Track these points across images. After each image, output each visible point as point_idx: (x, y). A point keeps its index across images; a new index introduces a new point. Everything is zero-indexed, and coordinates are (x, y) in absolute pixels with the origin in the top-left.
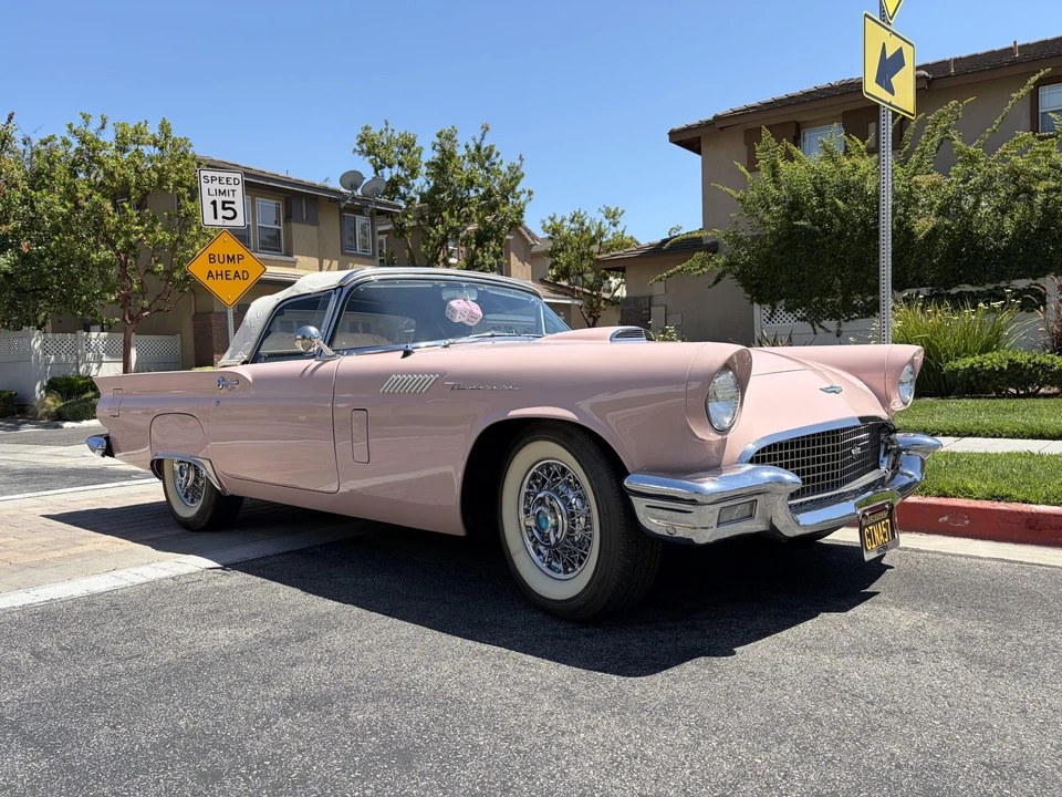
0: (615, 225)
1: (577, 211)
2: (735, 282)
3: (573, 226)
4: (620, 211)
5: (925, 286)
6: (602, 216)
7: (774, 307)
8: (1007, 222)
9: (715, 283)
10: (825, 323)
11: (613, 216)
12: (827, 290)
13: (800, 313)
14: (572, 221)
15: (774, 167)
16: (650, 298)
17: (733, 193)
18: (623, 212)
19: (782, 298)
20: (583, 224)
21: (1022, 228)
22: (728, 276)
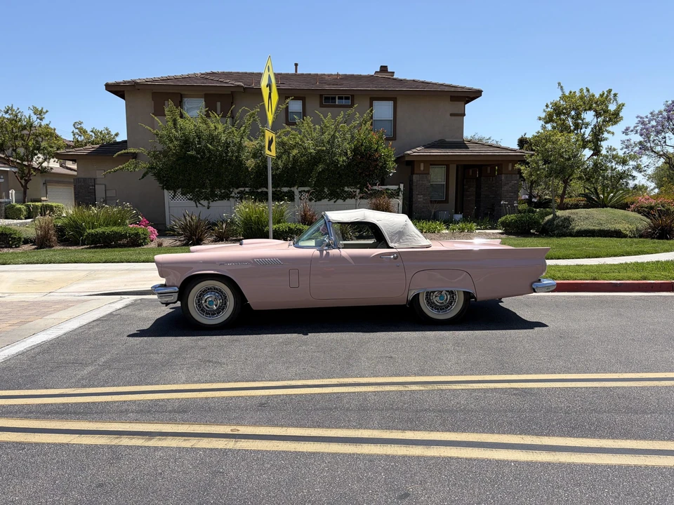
1: (10, 106)
2: (153, 178)
3: (7, 116)
4: (44, 111)
5: (247, 187)
6: (31, 112)
7: (175, 192)
8: (279, 162)
9: (143, 177)
10: (202, 202)
11: (40, 113)
12: (203, 186)
13: (189, 196)
14: (7, 112)
15: (175, 121)
16: (94, 179)
17: (152, 130)
18: (47, 111)
19: (179, 188)
20: (16, 116)
21: (285, 166)
22: (150, 174)
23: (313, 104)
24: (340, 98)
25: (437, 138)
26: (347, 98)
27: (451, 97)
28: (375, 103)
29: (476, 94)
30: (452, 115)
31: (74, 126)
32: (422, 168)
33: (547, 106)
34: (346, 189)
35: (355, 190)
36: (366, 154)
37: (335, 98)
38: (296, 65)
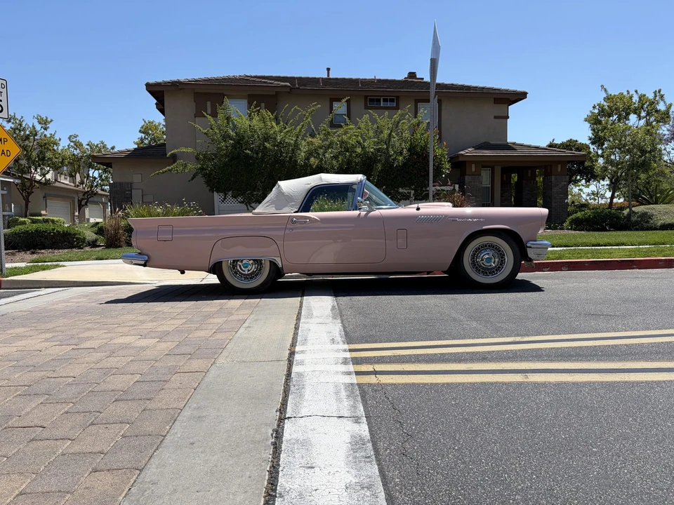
0: (46, 129)
2: (202, 180)
4: (49, 120)
6: (36, 121)
7: (226, 195)
9: (192, 179)
10: (253, 205)
11: (45, 123)
13: (240, 199)
15: (228, 120)
16: (131, 184)
17: (202, 130)
19: (229, 191)
22: (200, 175)
23: (358, 105)
24: (385, 100)
25: (483, 141)
26: (392, 101)
27: (495, 99)
28: (420, 105)
29: (521, 96)
30: (495, 117)
31: (69, 138)
32: (473, 169)
33: (594, 107)
34: (401, 190)
35: (409, 191)
36: (423, 154)
37: (379, 100)
38: (328, 69)
